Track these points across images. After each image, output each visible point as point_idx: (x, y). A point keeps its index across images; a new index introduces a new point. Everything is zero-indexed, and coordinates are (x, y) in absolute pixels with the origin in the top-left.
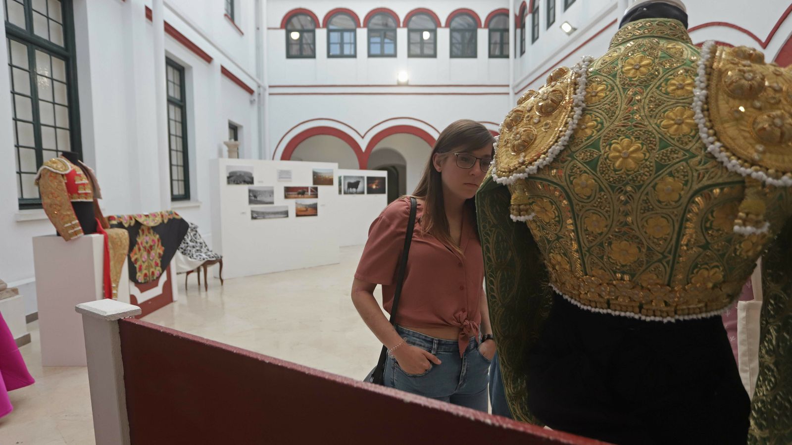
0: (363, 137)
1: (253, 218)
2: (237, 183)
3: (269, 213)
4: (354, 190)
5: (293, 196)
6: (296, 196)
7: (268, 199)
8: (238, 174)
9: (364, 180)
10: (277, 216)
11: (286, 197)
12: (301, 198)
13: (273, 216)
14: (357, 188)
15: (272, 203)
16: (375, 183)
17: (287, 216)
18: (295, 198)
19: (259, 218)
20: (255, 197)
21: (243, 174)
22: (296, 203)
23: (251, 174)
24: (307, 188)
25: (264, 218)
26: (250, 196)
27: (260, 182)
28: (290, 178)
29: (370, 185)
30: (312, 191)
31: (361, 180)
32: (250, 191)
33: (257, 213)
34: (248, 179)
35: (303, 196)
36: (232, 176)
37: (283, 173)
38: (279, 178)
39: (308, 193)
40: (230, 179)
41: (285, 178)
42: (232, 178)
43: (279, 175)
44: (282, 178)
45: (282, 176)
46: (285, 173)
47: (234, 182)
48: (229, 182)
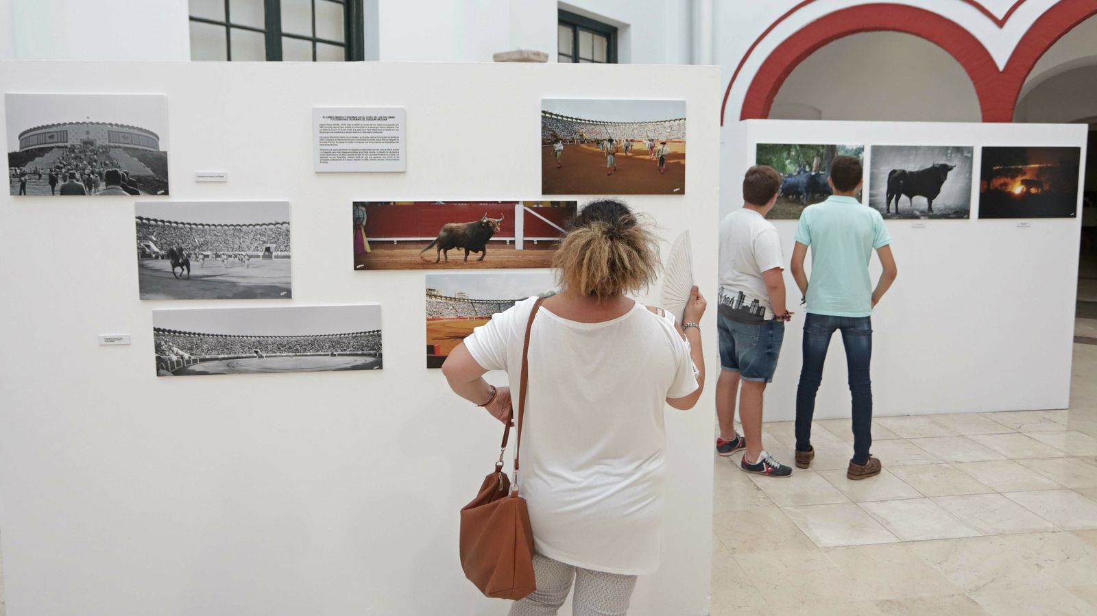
0: (1001, 23)
1: (165, 367)
2: (71, 190)
3: (260, 346)
4: (921, 201)
5: (415, 253)
6: (433, 253)
7: (259, 273)
8: (74, 140)
9: (970, 160)
10: (311, 360)
11: (363, 261)
12: (465, 265)
13: (283, 360)
14: (932, 193)
15: (282, 292)
16: (1022, 172)
17: (378, 364)
18: (425, 265)
19: (198, 367)
20: (178, 258)
21: (102, 141)
22: (430, 293)
23: (153, 138)
24: (506, 209)
25: (231, 369)
26: (143, 255)
27: (202, 180)
28: (394, 155)
29: (997, 183)
30: (532, 226)
31: (955, 162)
32: (144, 226)
33: (192, 340)
34: (131, 167)
35: (473, 256)
36: (42, 152)
37: (349, 129)
38: (324, 160)
39: (508, 239)
40: (29, 167)
41: (355, 155)
42: (39, 163)
43: (323, 141)
44: (343, 155)
45: (345, 151)
46: (358, 129)
47: (53, 181)
48: (23, 187)
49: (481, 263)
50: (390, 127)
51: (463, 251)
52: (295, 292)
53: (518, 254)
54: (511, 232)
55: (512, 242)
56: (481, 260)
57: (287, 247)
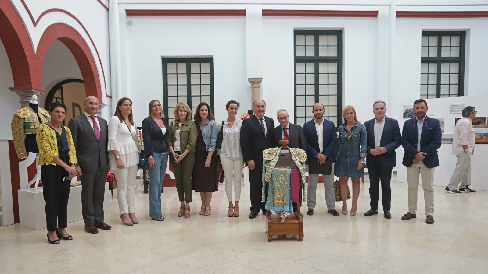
10: (446, 142)
24: (485, 118)
36: (408, 112)
37: (455, 107)
38: (451, 111)
39: (484, 123)
40: (406, 115)
41: (456, 111)
42: (407, 114)
43: (451, 109)
44: (454, 111)
45: (454, 110)
46: (457, 107)
47: (409, 116)
48: (405, 117)
49: (478, 127)
50: (463, 106)
51: (475, 125)
52: (444, 132)
53: (486, 125)
54: (485, 122)
55: (485, 124)
56: (479, 126)
57: (444, 125)
